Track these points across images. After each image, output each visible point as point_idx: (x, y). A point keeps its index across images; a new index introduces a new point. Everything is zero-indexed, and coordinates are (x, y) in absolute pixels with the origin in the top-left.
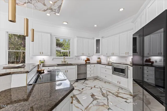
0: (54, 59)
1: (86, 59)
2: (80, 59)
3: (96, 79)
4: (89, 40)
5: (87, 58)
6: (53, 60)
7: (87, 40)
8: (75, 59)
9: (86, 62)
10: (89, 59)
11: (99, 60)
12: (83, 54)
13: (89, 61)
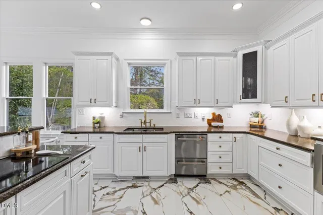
0: (124, 114)
1: (211, 117)
2: (193, 116)
3: (242, 183)
4: (217, 58)
5: (214, 114)
6: (122, 116)
7: (212, 58)
8: (178, 114)
9: (210, 125)
10: (220, 116)
11: (256, 120)
12: (198, 101)
13: (222, 121)
